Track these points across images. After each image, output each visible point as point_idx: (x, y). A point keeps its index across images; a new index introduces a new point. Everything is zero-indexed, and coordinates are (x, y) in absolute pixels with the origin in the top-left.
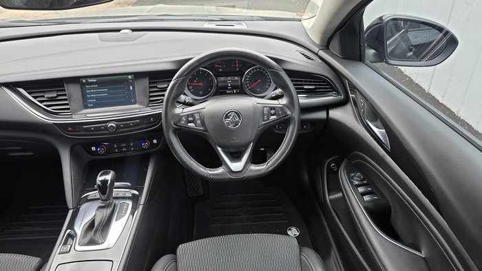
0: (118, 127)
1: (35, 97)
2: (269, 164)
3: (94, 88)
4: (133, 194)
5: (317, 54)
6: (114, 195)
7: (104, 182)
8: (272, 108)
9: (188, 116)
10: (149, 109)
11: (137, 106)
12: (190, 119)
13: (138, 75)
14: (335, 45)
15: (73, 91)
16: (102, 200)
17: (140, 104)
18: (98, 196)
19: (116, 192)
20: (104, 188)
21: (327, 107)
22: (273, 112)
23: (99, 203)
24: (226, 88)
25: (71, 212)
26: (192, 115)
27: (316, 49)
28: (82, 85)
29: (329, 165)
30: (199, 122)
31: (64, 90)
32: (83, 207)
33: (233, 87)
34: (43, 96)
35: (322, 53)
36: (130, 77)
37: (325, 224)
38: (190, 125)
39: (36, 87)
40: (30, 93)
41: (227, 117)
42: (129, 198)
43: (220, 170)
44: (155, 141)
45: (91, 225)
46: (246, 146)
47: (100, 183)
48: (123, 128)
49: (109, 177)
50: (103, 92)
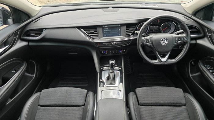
0: (115, 44)
1: (86, 32)
2: (176, 60)
3: (106, 30)
4: (119, 69)
5: (191, 18)
6: (115, 69)
7: (112, 64)
8: (179, 38)
9: (147, 40)
10: (125, 38)
11: (121, 36)
12: (147, 41)
13: (122, 25)
14: (201, 14)
15: (100, 30)
16: (111, 70)
17: (123, 36)
18: (110, 69)
19: (115, 68)
20: (112, 66)
21: (196, 39)
22: (179, 39)
23: (110, 71)
24: (152, 30)
25: (99, 74)
26: (148, 40)
27: (190, 16)
28: (103, 28)
29: (191, 62)
30: (150, 42)
31: (97, 30)
32: (103, 72)
33: (155, 30)
34: (89, 32)
35: (193, 17)
36: (119, 26)
37: (187, 86)
38: (147, 43)
39: (86, 28)
40: (85, 31)
41: (162, 41)
42: (118, 70)
43: (157, 61)
44: (124, 50)
45: (108, 78)
46: (168, 52)
47: (110, 64)
48: (117, 44)
49: (114, 62)
50: (110, 31)
